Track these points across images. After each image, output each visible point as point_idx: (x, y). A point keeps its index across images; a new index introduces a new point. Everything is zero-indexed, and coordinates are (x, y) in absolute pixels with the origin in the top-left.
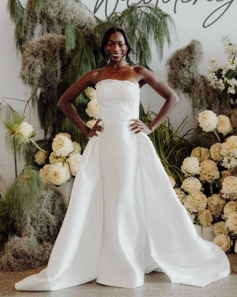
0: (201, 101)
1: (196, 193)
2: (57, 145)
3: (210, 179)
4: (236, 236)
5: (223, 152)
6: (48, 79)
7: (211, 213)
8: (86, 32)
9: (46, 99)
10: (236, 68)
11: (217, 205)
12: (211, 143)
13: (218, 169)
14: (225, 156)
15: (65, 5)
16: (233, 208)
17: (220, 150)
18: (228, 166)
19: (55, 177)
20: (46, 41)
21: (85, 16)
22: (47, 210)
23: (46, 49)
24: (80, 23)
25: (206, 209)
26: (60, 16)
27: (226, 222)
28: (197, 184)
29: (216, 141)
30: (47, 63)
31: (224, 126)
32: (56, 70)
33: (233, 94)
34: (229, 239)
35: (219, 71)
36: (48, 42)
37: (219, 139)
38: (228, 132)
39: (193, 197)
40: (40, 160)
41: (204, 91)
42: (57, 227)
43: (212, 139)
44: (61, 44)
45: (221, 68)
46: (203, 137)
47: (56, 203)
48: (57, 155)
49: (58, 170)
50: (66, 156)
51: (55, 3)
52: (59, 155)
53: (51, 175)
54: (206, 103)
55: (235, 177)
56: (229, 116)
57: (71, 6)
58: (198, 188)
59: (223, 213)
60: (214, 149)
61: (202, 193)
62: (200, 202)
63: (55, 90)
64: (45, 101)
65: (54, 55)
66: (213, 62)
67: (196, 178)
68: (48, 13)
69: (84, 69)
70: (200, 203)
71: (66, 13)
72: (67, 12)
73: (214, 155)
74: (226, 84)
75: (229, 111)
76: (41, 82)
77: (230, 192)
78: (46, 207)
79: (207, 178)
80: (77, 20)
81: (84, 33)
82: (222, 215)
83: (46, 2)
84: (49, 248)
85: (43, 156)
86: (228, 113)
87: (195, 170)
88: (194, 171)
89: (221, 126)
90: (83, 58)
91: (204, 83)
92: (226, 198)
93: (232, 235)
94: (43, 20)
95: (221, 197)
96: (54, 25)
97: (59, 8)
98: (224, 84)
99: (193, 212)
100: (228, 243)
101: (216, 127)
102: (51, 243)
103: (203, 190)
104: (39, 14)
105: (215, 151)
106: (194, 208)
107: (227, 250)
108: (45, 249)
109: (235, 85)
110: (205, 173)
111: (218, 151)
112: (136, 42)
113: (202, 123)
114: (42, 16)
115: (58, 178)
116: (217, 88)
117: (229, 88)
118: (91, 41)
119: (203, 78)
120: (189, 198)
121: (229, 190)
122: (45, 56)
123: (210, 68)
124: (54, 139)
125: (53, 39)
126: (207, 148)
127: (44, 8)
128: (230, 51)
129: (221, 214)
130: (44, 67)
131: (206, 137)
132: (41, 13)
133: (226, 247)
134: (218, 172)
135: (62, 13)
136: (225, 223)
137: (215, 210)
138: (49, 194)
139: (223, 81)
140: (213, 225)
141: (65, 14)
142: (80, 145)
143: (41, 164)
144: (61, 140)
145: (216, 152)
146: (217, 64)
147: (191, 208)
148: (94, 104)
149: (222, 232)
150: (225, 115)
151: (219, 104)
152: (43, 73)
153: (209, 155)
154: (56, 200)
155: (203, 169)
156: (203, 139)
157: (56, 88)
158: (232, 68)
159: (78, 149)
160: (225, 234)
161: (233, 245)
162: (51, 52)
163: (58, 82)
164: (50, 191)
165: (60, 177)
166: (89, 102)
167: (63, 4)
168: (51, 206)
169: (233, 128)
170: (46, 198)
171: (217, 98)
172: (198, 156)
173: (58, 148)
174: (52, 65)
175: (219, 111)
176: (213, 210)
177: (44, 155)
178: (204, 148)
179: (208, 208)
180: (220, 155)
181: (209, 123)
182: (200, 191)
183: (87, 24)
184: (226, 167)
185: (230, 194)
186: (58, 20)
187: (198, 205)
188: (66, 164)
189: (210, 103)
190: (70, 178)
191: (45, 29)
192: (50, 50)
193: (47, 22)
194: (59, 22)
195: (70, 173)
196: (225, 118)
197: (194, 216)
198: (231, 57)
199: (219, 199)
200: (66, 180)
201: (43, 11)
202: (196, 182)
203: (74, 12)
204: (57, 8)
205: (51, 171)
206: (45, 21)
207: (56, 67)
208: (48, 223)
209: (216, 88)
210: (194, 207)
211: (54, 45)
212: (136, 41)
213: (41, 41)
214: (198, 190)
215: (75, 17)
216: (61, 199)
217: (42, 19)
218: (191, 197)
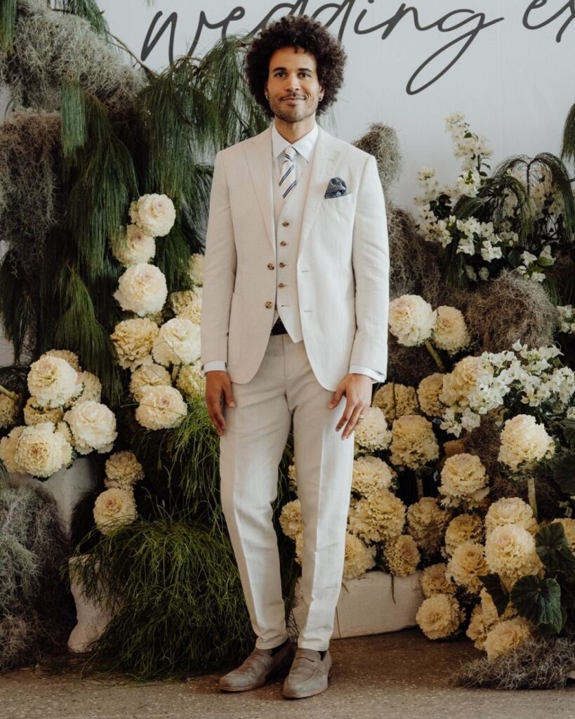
0: (395, 271)
1: (378, 494)
2: (39, 379)
3: (415, 462)
4: (473, 598)
5: (448, 395)
6: (24, 218)
7: (415, 544)
8: (118, 106)
9: (18, 268)
10: (478, 192)
11: (430, 523)
12: (421, 374)
13: (436, 436)
14: (450, 405)
15: (67, 39)
16: (466, 532)
17: (440, 392)
18: (456, 430)
19: (35, 458)
20: (17, 127)
21: (116, 65)
22: (14, 538)
23: (18, 147)
24: (102, 83)
25: (405, 532)
26: (54, 65)
27: (448, 565)
28: (379, 472)
29: (433, 368)
30: (19, 180)
31: (450, 332)
32: (43, 197)
33: (469, 254)
34: (456, 606)
35: (442, 200)
36: (23, 128)
37: (439, 365)
38: (461, 348)
39: (370, 504)
40: (3, 417)
41: (402, 247)
42: (39, 578)
43: (423, 364)
44: (55, 135)
45: (447, 193)
46: (403, 360)
47: (39, 520)
48: (39, 403)
49: (41, 441)
50: (64, 406)
51: (43, 34)
52: (44, 404)
53: (25, 453)
54: (408, 278)
55: (473, 455)
56: (463, 308)
57: (81, 42)
58: (382, 482)
59: (443, 544)
60: (426, 388)
61: (392, 495)
62: (386, 517)
63: (41, 246)
64: (15, 273)
65: (37, 161)
66: (427, 177)
67: (378, 458)
68: (24, 60)
69: (108, 196)
70: (388, 519)
71: (69, 57)
72: (71, 56)
73: (428, 403)
74: (455, 232)
75: (464, 297)
76: (8, 228)
77: (459, 491)
78: (12, 530)
79: (407, 458)
80: (96, 75)
81: (113, 107)
82: (443, 548)
83: (21, 31)
84: (17, 630)
85: (9, 406)
86: (459, 300)
87: (375, 438)
88: (372, 443)
89: (442, 332)
90: (105, 166)
91: (403, 229)
92: (450, 506)
93: (465, 596)
94: (14, 75)
95: (438, 504)
96: (41, 87)
97: (52, 45)
98: (450, 231)
99: (371, 540)
100: (454, 616)
101: (430, 336)
102: (24, 619)
103: (394, 487)
104: (3, 62)
105: (428, 393)
106: (373, 531)
107: (451, 633)
108: (8, 632)
109: (475, 234)
110: (403, 447)
111: (436, 393)
112: (241, 128)
113: (396, 326)
114: (11, 65)
115: (42, 460)
116: (435, 240)
117: (462, 241)
118: (127, 126)
119: (400, 217)
120: (362, 508)
121: (457, 486)
122: (15, 163)
123: (421, 193)
124: (31, 366)
125: (36, 123)
126: (411, 385)
127: (15, 47)
128: (467, 152)
129: (439, 546)
130: (12, 189)
131: (409, 358)
132: (9, 58)
133: (449, 624)
134: (434, 442)
135: (60, 57)
136: (446, 566)
137: (426, 537)
138: (20, 499)
139: (448, 225)
140: (420, 571)
141: (68, 62)
142: (98, 379)
143: (6, 427)
144: (50, 368)
145: (432, 395)
146: (436, 183)
147: (365, 531)
148: (133, 280)
149: (440, 588)
150: (451, 306)
151: (439, 279)
152: (11, 204)
153: (416, 403)
154: (37, 513)
155: (400, 438)
156: (401, 364)
157: (43, 241)
158: (470, 194)
159: (94, 389)
160: (447, 593)
161: (465, 619)
162: (29, 153)
163: (47, 227)
164: (24, 490)
165: (46, 458)
166: (122, 275)
167: (63, 37)
168: (26, 528)
169: (472, 338)
170: (12, 508)
171: (434, 264)
172: (389, 406)
173: (41, 386)
174: (33, 184)
175: (439, 295)
176: (420, 536)
177: (12, 403)
178: (405, 387)
179: (410, 530)
180: (440, 402)
181: (411, 326)
182: (387, 490)
183: (120, 85)
184: (450, 431)
185: (460, 496)
186: (50, 75)
187: (383, 523)
188: (62, 425)
189: (417, 277)
190: (72, 459)
191: (19, 97)
192: (26, 149)
193: (24, 81)
194: (52, 81)
195: (71, 448)
196: (451, 314)
197: (372, 552)
198: (471, 165)
199: (434, 508)
200: (63, 465)
201: (13, 55)
202: (379, 470)
203: (89, 57)
204: (48, 47)
205: (24, 444)
206: (17, 78)
207: (43, 189)
208: (16, 567)
209: (431, 240)
210: (374, 528)
211: (37, 136)
212: (238, 125)
213: (5, 126)
214: (383, 488)
215: (90, 68)
216: (50, 512)
217: (12, 71)
218: (366, 505)
